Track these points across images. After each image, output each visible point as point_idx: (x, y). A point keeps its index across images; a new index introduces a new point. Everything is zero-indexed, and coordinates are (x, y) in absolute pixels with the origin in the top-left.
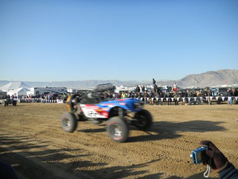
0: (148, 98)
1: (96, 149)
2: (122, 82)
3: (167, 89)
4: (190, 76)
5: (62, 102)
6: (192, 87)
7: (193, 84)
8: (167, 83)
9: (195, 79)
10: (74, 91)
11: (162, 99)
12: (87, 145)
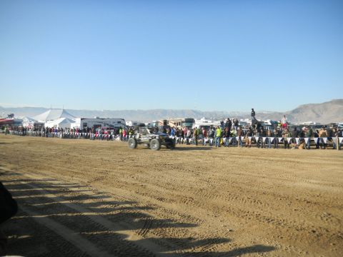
0: (242, 138)
1: (174, 206)
2: (203, 113)
3: (270, 124)
4: (306, 107)
5: (118, 139)
6: (308, 123)
7: (310, 119)
8: (269, 116)
9: (314, 111)
10: (135, 124)
11: (264, 139)
12: (161, 199)
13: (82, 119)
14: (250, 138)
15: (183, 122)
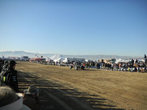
0: (140, 68)
1: (105, 96)
10: (89, 61)
13: (68, 59)
14: (144, 68)
15: (110, 60)
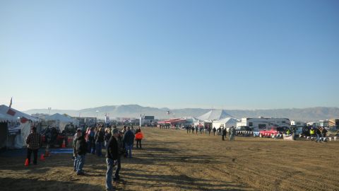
13: (248, 119)
